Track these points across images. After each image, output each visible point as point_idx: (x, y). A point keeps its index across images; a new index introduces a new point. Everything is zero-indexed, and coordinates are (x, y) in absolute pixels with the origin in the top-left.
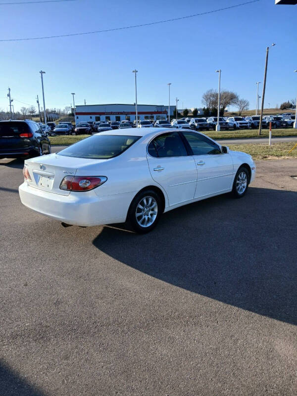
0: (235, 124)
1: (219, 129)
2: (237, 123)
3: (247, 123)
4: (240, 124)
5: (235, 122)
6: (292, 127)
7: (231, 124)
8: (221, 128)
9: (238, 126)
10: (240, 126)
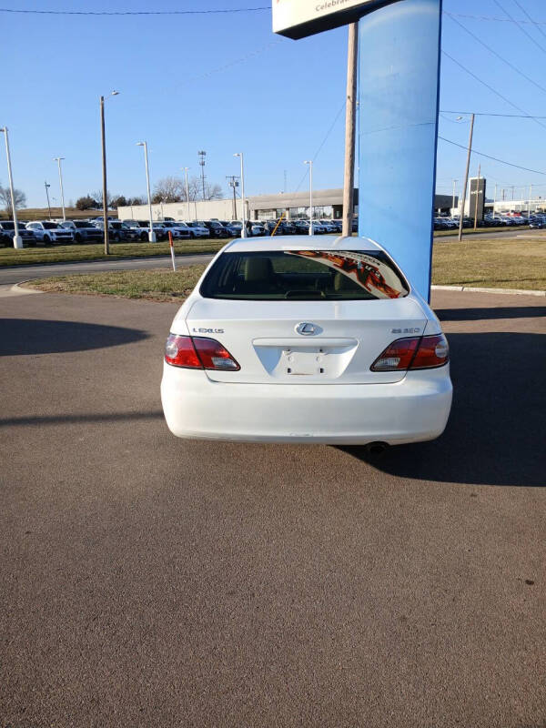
0: (46, 235)
1: (21, 245)
2: (52, 234)
3: (69, 234)
4: (57, 234)
5: (47, 232)
6: (148, 240)
7: (39, 234)
8: (24, 242)
9: (55, 237)
10: (57, 239)
